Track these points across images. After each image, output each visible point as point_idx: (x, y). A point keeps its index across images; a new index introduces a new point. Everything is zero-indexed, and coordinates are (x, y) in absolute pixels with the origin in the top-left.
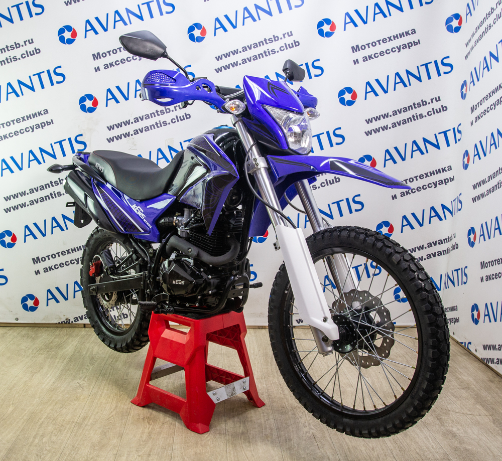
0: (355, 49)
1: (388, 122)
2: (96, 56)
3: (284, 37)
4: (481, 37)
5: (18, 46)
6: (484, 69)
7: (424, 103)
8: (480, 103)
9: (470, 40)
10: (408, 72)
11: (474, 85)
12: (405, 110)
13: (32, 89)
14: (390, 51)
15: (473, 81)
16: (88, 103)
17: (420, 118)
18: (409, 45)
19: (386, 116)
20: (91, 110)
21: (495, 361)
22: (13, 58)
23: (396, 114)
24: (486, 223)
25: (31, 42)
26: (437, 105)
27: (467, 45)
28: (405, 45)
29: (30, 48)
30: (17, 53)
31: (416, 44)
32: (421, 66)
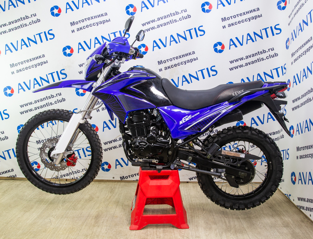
0: (224, 19)
1: (243, 62)
2: (72, 24)
3: (182, 13)
4: (298, 11)
5: (27, 17)
6: (299, 30)
7: (264, 52)
8: (297, 51)
9: (291, 14)
10: (255, 33)
11: (293, 40)
12: (253, 55)
13: (36, 43)
14: (244, 21)
15: (293, 38)
16: (68, 51)
17: (262, 60)
18: (256, 17)
19: (242, 59)
20: (70, 55)
21: (305, 208)
22: (25, 25)
23: (248, 58)
24: (300, 123)
25: (35, 15)
26: (272, 53)
27: (289, 17)
28: (253, 17)
29: (34, 19)
30: (27, 21)
31: (259, 16)
32: (263, 29)
